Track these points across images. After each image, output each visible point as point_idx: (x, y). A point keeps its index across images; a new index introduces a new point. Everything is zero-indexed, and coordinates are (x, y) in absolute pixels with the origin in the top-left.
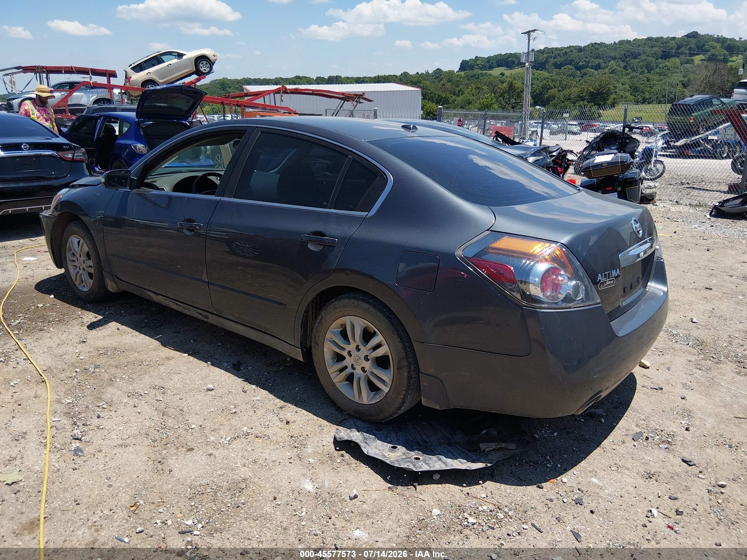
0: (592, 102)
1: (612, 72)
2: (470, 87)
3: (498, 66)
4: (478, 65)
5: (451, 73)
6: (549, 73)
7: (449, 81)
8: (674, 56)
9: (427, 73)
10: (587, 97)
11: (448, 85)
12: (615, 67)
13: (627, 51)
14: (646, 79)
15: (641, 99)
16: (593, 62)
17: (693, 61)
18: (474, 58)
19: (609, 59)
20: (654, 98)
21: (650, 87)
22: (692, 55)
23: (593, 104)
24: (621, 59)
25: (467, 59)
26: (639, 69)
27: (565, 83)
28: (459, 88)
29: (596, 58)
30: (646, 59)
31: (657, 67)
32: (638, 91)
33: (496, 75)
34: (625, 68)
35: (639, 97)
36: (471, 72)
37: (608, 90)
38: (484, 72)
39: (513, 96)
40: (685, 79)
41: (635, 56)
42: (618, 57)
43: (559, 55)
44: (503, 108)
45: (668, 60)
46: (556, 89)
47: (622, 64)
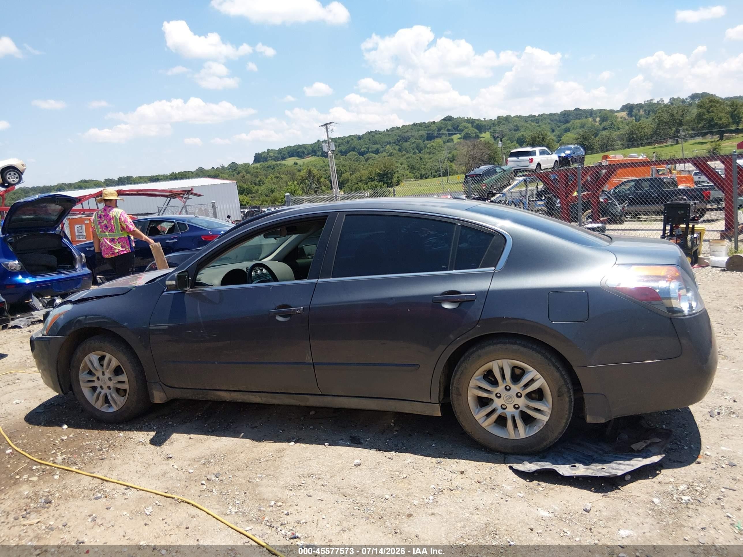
0: (381, 181)
1: (390, 155)
2: (269, 177)
3: (290, 157)
4: (271, 157)
5: (246, 166)
6: (337, 160)
7: (248, 172)
8: (437, 137)
9: (223, 167)
10: (376, 178)
11: (248, 176)
12: (392, 151)
13: (399, 136)
14: (419, 158)
15: (419, 175)
16: (372, 148)
17: (452, 140)
18: (266, 151)
19: (385, 144)
20: (429, 173)
21: (424, 165)
22: (451, 135)
23: (382, 183)
24: (394, 143)
25: (260, 152)
26: (411, 150)
27: (354, 168)
28: (259, 179)
29: (374, 144)
30: (415, 142)
31: (425, 147)
32: (415, 169)
33: (290, 165)
34: (400, 150)
35: (417, 174)
36: (266, 163)
37: (392, 170)
38: (279, 162)
39: (313, 182)
40: (450, 156)
41: (406, 140)
42: (392, 142)
43: (342, 143)
44: (307, 193)
45: (433, 140)
46: (348, 173)
47: (397, 148)
